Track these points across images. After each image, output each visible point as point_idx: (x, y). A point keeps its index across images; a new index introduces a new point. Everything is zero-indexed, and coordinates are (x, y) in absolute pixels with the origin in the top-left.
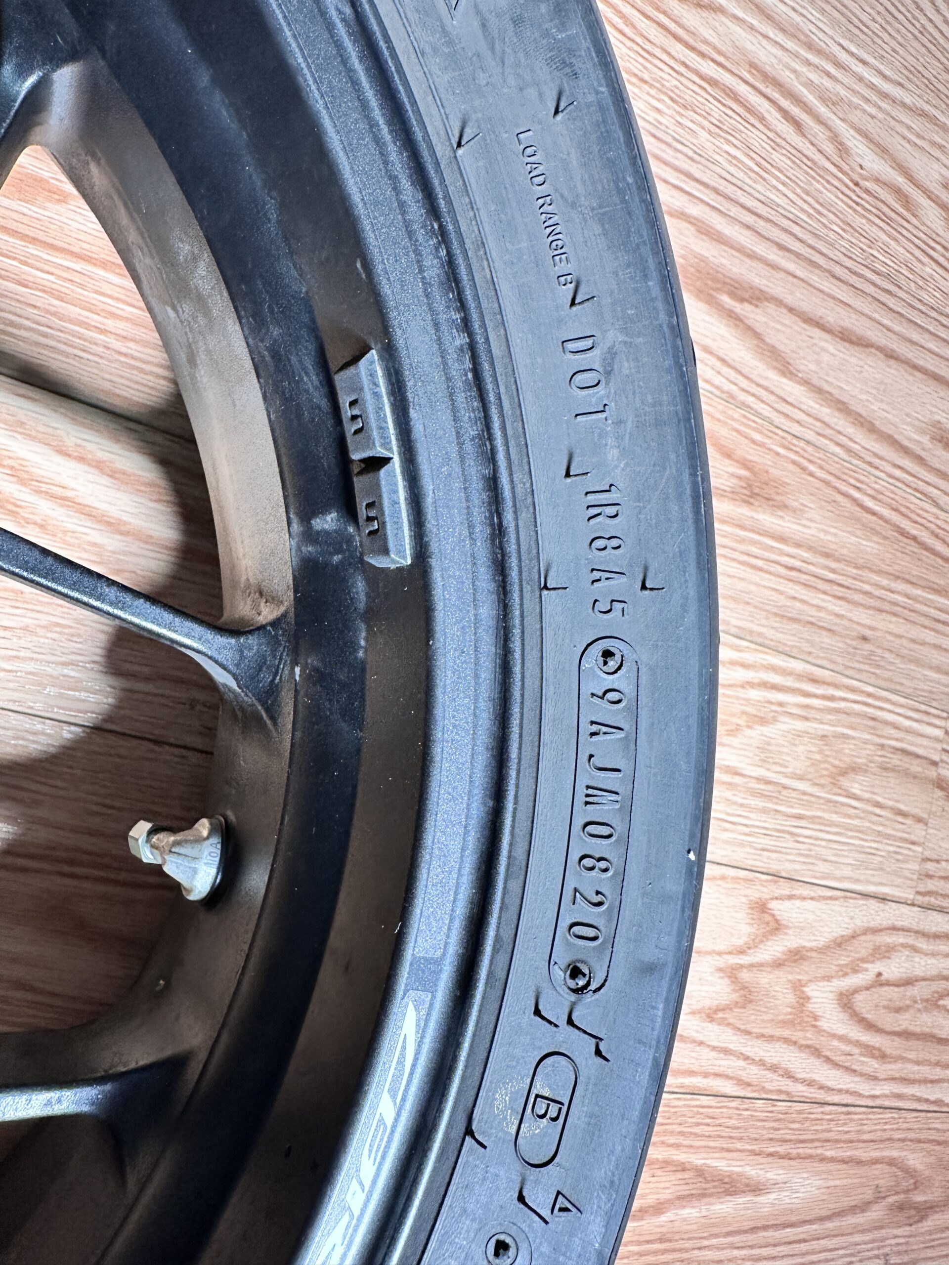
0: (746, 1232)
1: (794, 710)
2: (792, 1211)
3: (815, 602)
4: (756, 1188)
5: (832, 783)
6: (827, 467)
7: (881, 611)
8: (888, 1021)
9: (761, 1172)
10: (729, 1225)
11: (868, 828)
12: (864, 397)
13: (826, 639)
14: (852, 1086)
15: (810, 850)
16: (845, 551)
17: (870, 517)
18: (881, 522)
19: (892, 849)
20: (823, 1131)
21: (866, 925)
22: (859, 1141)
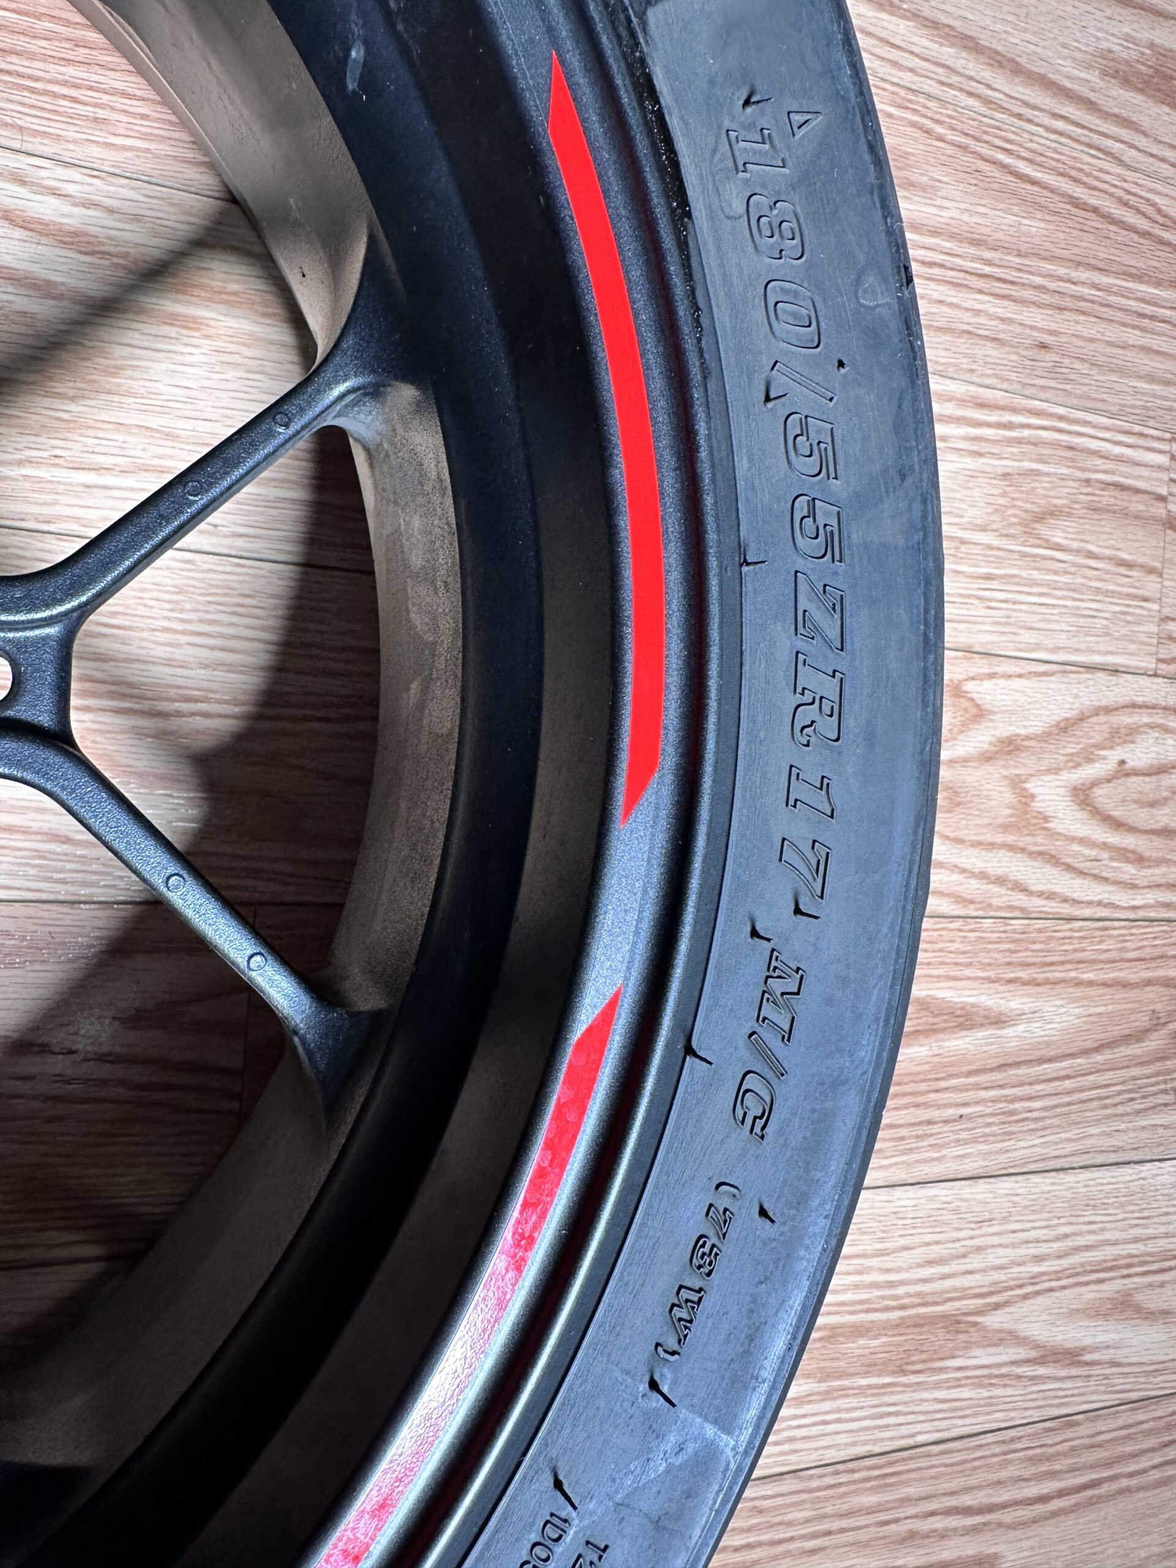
0: (992, 1070)
1: (962, 445)
2: (1048, 1044)
3: (969, 304)
4: (999, 1020)
5: (1025, 532)
6: (960, 126)
7: (1061, 309)
8: (1141, 817)
9: (1002, 1002)
10: (970, 1063)
11: (1083, 585)
12: (999, 27)
13: (991, 351)
14: (1105, 897)
15: (1008, 617)
16: (1000, 235)
17: (1028, 186)
18: (1046, 193)
19: (1117, 608)
20: (1075, 951)
21: (1097, 704)
22: (1122, 960)
